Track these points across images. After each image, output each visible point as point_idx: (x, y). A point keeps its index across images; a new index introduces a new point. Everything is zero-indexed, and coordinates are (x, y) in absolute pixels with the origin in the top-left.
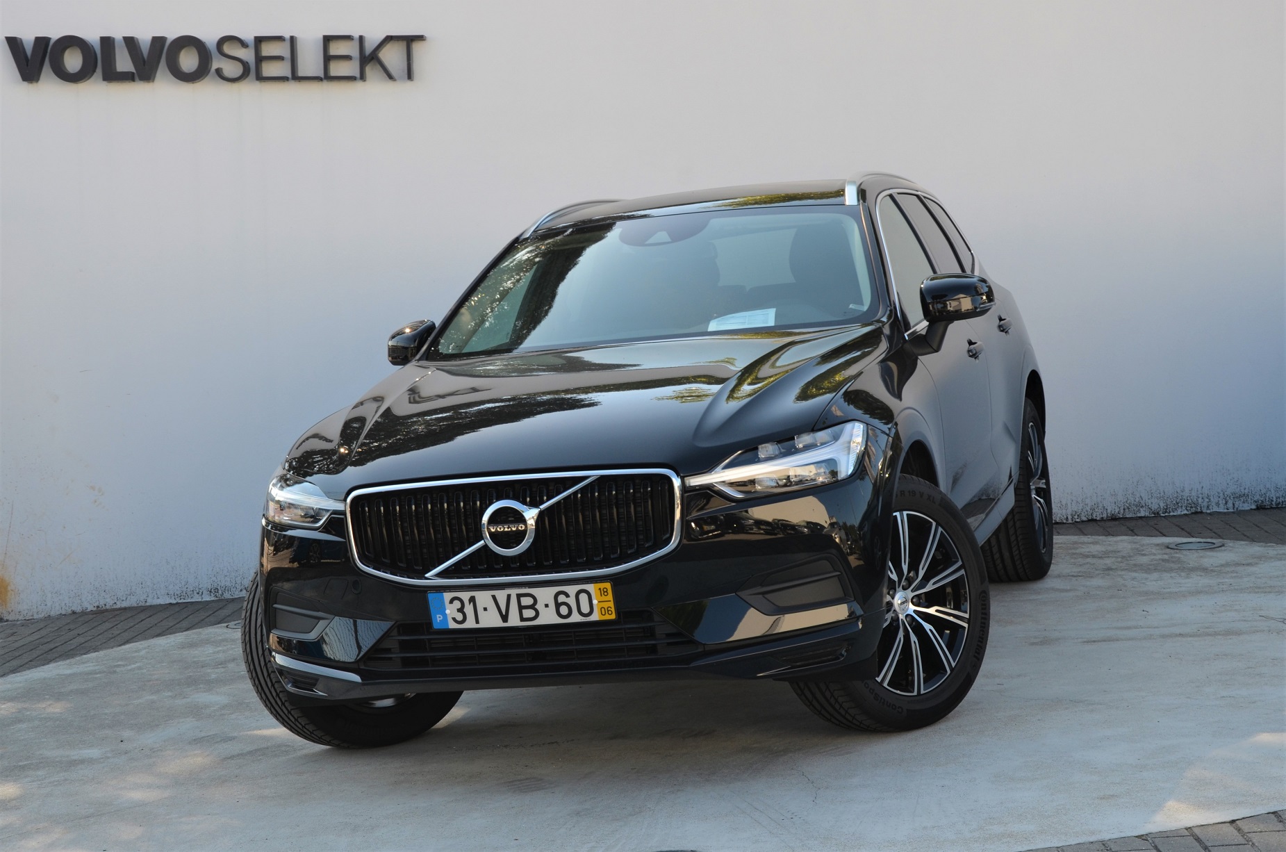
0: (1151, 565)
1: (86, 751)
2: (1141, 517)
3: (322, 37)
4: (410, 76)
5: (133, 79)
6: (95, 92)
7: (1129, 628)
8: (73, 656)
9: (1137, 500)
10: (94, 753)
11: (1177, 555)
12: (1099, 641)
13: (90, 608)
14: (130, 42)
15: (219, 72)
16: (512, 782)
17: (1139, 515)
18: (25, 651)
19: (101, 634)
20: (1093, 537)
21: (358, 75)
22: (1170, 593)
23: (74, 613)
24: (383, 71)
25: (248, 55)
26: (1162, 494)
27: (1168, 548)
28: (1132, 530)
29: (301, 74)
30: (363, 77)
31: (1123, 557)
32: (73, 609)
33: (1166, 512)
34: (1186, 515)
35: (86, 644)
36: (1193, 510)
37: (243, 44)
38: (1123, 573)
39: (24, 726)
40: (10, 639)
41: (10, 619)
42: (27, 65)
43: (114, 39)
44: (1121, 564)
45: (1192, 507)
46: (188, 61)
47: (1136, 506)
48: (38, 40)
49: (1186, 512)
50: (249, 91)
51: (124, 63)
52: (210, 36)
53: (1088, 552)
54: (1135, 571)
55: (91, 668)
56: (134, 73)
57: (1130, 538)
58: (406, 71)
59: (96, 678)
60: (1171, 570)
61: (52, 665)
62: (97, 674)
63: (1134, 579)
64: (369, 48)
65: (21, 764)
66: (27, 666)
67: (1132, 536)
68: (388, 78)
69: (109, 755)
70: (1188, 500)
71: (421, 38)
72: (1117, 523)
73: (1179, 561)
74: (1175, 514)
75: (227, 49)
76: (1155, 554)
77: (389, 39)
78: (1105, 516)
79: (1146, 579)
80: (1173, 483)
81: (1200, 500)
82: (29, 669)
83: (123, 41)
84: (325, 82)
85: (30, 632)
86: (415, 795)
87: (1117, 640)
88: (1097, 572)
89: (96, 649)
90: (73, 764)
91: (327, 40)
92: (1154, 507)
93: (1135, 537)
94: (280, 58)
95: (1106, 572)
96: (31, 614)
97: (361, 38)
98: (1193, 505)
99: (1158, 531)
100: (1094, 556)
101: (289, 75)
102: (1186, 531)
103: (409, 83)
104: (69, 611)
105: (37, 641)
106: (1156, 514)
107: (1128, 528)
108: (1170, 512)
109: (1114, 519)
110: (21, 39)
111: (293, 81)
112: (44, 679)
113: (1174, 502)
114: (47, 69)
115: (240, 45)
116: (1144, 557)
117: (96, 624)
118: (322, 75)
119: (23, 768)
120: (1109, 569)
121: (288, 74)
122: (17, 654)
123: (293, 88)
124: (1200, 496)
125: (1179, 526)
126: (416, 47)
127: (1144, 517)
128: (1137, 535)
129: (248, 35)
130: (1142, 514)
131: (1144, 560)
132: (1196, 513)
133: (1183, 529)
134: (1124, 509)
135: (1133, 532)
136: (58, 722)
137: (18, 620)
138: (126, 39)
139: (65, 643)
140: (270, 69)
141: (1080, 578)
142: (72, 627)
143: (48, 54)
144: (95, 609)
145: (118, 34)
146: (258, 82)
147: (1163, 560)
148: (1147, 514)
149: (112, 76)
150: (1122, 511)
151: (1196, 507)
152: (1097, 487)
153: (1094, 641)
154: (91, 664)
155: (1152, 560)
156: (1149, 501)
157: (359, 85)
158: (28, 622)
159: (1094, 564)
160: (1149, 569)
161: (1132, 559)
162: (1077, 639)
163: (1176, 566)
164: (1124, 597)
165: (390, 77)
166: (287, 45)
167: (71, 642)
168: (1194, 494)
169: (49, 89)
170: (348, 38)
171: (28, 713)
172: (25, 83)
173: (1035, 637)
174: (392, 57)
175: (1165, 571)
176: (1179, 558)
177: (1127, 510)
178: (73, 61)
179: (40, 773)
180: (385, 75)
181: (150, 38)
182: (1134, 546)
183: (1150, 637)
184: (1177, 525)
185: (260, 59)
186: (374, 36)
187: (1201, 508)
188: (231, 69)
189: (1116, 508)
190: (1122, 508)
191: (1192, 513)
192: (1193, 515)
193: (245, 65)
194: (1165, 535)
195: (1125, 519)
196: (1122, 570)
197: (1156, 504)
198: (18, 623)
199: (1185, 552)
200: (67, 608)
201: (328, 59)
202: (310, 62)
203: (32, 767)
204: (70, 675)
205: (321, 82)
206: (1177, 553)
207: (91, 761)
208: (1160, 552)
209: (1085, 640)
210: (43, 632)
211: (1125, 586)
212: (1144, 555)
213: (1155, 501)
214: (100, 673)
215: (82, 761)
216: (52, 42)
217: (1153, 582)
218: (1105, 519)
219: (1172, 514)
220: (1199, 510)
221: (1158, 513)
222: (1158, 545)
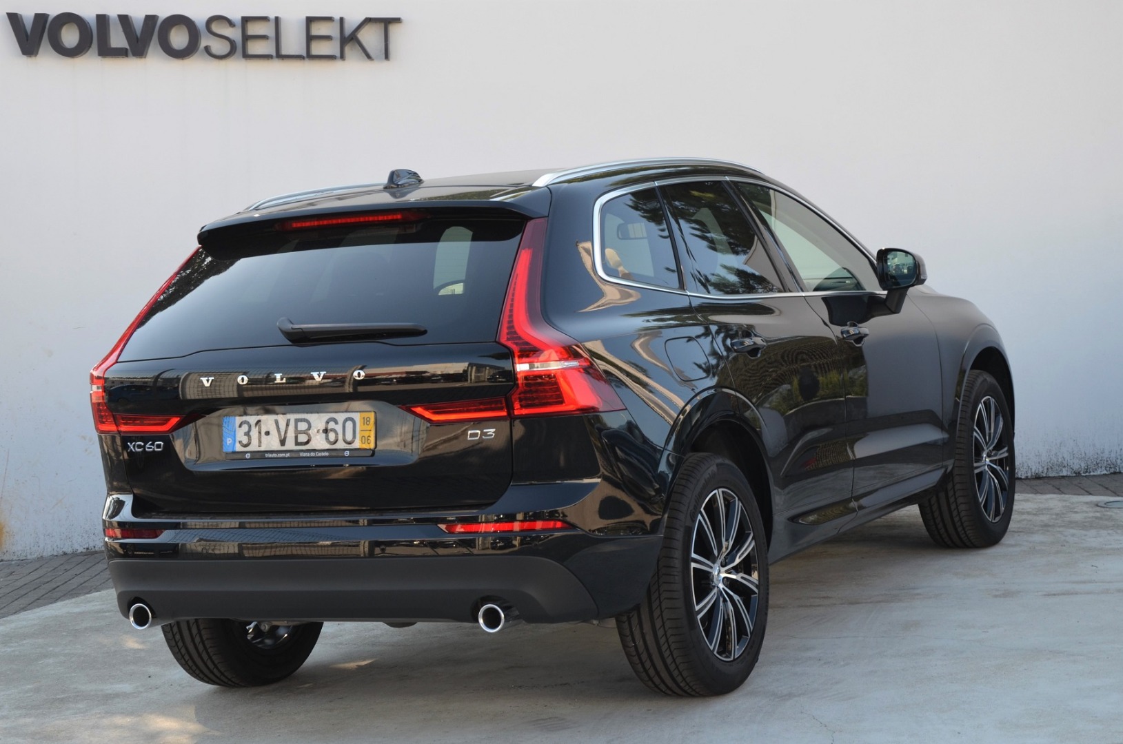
0: (1086, 522)
1: (117, 686)
2: (1063, 477)
3: (305, 18)
4: (387, 57)
5: (127, 55)
6: (91, 66)
7: (1084, 582)
8: (77, 595)
9: (1060, 460)
10: (126, 687)
11: (1108, 513)
12: (1058, 594)
13: (80, 550)
14: (124, 20)
15: (207, 49)
16: (537, 720)
17: (1061, 474)
18: (29, 590)
19: (97, 575)
20: (1023, 495)
21: (338, 54)
22: (1113, 549)
23: (65, 554)
24: (361, 51)
25: (235, 34)
26: (1083, 455)
27: (1097, 506)
28: (1058, 489)
29: (284, 52)
30: (342, 57)
31: (1057, 514)
32: (64, 550)
33: (1086, 472)
34: (1105, 475)
35: (86, 584)
36: (1112, 470)
37: (231, 23)
38: (1061, 529)
39: (51, 661)
40: (9, 578)
41: (5, 559)
42: (27, 40)
43: (109, 16)
44: (1057, 521)
45: (1111, 468)
46: (179, 39)
47: (1059, 466)
48: (37, 16)
49: (1105, 472)
50: (236, 67)
51: (118, 39)
52: (199, 16)
53: (1023, 509)
54: (1072, 528)
55: (99, 607)
56: (127, 49)
57: (1059, 496)
58: (384, 51)
59: (106, 616)
60: (1106, 528)
61: (59, 604)
62: (106, 612)
63: (1073, 535)
64: (348, 30)
65: (58, 697)
66: (35, 604)
67: (1060, 494)
68: (366, 57)
69: (141, 690)
70: (1107, 461)
71: (397, 20)
72: (1041, 481)
73: (1110, 519)
74: (1095, 474)
75: (215, 28)
76: (1087, 512)
77: (368, 21)
78: (1029, 475)
79: (1085, 535)
80: (1094, 445)
81: (1119, 461)
82: (38, 607)
83: (117, 18)
84: (307, 60)
85: (28, 572)
86: (447, 732)
87: (1076, 594)
88: (1036, 528)
89: (97, 589)
90: (108, 698)
91: (310, 20)
92: (1076, 467)
93: (1063, 495)
94: (264, 37)
95: (1045, 528)
96: (24, 554)
97: (342, 20)
98: (1112, 466)
99: (1083, 489)
100: (1028, 513)
101: (274, 54)
102: (1110, 490)
103: (386, 63)
104: (61, 552)
105: (38, 580)
106: (1078, 474)
107: (1053, 486)
108: (1090, 472)
109: (1038, 477)
110: (21, 15)
111: (277, 60)
112: (56, 616)
113: (1095, 463)
114: (45, 45)
115: (228, 25)
116: (1077, 515)
117: (90, 565)
118: (304, 54)
119: (62, 700)
120: (1046, 526)
121: (273, 52)
122: (22, 592)
123: (277, 66)
124: (1119, 457)
125: (1102, 486)
126: (393, 29)
127: (1066, 476)
128: (1065, 494)
129: (236, 15)
130: (1064, 474)
131: (1078, 517)
132: (1115, 473)
133: (1107, 488)
134: (1048, 469)
135: (1059, 490)
136: (82, 658)
137: (12, 560)
138: (120, 16)
139: (66, 582)
140: (255, 48)
141: (1022, 533)
142: (68, 567)
143: (46, 30)
144: (85, 550)
145: (113, 12)
146: (243, 60)
147: (1097, 518)
148: (1069, 474)
149: (106, 51)
150: (1045, 471)
151: (1115, 468)
152: (1023, 448)
153: (1054, 595)
154: (98, 603)
155: (1085, 518)
156: (1071, 462)
157: (339, 64)
158: (23, 562)
159: (1030, 521)
160: (1085, 526)
161: (1067, 516)
162: (1037, 592)
163: (1110, 524)
164: (1069, 553)
165: (369, 57)
166: (272, 25)
167: (70, 582)
168: (1113, 455)
169: (47, 63)
170: (329, 19)
171: (51, 649)
172: (25, 56)
173: (997, 590)
174: (370, 38)
175: (1101, 528)
176: (1111, 516)
177: (1050, 470)
178: (70, 37)
179: (80, 706)
180: (363, 54)
181: (144, 16)
182: (1064, 504)
183: (1106, 592)
184: (1100, 485)
185: (246, 38)
186: (354, 18)
187: (1119, 468)
188: (219, 47)
189: (1040, 467)
190: (1046, 468)
191: (1111, 473)
192: (1113, 475)
193: (232, 43)
194: (1090, 494)
195: (1049, 478)
196: (1059, 527)
197: (1077, 465)
198: (13, 562)
199: (1115, 511)
200: (59, 550)
201: (310, 38)
202: (293, 41)
203: (70, 700)
204: (80, 613)
205: (302, 61)
206: (1107, 511)
207: (125, 695)
208: (1091, 509)
209: (1044, 593)
210: (41, 572)
211: (1067, 542)
212: (1076, 512)
213: (1076, 461)
214: (108, 611)
215: (117, 695)
216: (50, 19)
217: (1093, 539)
218: (1029, 477)
219: (1092, 474)
220: (1118, 471)
221: (1079, 473)
222: (1087, 503)
